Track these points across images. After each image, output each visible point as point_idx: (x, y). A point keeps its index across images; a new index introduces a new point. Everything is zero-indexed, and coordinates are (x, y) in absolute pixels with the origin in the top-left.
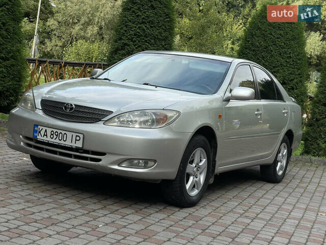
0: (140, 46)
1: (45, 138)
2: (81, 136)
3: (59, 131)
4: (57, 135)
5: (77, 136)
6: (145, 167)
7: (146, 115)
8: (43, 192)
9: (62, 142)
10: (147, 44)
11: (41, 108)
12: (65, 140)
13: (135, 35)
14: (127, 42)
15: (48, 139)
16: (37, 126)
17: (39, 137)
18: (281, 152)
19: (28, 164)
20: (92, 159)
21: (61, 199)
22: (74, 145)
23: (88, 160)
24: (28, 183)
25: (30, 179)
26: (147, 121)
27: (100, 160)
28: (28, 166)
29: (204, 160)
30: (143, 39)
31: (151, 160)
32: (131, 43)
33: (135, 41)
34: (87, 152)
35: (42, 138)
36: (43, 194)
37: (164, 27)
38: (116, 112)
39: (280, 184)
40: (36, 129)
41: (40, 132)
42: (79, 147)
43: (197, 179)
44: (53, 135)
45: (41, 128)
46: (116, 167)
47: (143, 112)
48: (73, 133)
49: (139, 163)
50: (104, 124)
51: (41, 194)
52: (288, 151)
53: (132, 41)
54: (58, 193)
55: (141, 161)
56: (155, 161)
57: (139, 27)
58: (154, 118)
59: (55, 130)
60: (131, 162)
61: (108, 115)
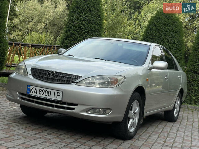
0: (82, 35)
1: (35, 94)
2: (61, 93)
3: (45, 90)
4: (44, 92)
5: (58, 93)
6: (104, 114)
7: (103, 79)
8: (32, 130)
9: (47, 97)
10: (86, 34)
11: (31, 74)
12: (49, 95)
13: (79, 28)
14: (73, 32)
15: (37, 95)
16: (30, 86)
17: (31, 94)
18: (177, 102)
19: (17, 111)
20: (68, 108)
21: (46, 135)
22: (56, 99)
23: (65, 109)
24: (21, 124)
25: (21, 121)
26: (104, 83)
27: (74, 109)
28: (17, 112)
29: (138, 108)
30: (84, 31)
31: (108, 109)
32: (76, 33)
33: (79, 32)
34: (65, 103)
35: (33, 94)
36: (33, 132)
37: (97, 23)
38: (84, 77)
39: (175, 123)
40: (29, 88)
41: (31, 90)
42: (59, 100)
43: (134, 121)
44: (41, 92)
45: (32, 87)
46: (85, 114)
47: (101, 77)
48: (55, 91)
49: (99, 110)
50: (76, 84)
51: (32, 132)
52: (180, 101)
53: (76, 32)
54: (43, 131)
55: (101, 110)
56: (111, 110)
57: (81, 23)
58: (110, 81)
59: (42, 89)
60: (94, 110)
61: (78, 79)
